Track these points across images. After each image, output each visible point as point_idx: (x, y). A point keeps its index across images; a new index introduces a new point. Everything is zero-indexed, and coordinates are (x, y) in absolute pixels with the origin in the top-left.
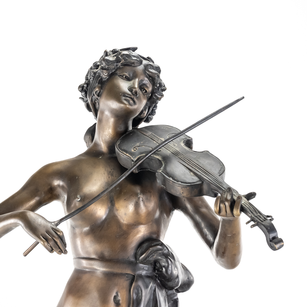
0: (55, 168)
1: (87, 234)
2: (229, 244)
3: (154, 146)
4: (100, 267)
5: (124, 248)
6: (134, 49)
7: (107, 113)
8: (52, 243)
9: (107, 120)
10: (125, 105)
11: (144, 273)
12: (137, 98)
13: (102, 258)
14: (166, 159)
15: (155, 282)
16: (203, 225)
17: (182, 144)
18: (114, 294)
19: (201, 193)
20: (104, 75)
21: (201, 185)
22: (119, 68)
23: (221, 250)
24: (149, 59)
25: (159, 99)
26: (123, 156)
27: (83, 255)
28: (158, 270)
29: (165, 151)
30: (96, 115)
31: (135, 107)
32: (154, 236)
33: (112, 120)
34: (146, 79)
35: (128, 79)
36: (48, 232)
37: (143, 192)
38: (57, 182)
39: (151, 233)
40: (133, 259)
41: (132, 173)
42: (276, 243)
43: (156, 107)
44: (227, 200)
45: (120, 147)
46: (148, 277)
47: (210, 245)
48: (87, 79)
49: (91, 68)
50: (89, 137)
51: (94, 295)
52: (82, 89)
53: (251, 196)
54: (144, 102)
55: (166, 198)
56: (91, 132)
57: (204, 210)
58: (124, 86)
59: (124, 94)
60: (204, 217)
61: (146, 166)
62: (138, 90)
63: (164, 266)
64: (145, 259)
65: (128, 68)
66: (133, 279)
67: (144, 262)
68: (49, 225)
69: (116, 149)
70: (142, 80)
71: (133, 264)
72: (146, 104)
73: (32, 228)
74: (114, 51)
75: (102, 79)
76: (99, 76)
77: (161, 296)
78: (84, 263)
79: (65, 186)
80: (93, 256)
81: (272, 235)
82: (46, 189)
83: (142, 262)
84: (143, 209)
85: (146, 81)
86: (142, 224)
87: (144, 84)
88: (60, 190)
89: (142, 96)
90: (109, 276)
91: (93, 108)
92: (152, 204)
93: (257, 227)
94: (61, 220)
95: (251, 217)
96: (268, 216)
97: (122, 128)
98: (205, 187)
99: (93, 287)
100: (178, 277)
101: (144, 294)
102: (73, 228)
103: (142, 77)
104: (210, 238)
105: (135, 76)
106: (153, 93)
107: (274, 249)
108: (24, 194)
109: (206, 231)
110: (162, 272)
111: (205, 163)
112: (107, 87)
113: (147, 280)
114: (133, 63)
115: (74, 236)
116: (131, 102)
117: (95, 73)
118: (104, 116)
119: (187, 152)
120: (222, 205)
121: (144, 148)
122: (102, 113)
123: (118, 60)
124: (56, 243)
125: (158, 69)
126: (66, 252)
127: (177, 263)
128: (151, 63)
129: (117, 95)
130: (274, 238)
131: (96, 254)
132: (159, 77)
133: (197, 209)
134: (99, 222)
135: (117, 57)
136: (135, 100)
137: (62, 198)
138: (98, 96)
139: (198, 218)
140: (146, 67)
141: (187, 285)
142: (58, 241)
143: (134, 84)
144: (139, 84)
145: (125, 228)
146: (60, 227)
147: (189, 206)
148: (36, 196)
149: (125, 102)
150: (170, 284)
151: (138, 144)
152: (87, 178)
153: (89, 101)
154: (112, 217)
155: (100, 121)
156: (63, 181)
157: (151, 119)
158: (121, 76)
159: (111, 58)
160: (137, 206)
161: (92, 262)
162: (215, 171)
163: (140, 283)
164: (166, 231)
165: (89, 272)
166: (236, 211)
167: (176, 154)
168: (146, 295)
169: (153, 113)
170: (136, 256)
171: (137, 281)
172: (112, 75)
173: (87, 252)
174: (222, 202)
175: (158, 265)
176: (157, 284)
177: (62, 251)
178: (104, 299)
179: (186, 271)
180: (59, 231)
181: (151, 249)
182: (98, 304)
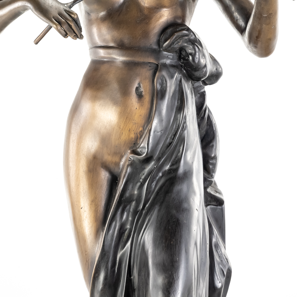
1: (104, 19)
2: (264, 26)
4: (119, 56)
5: (146, 34)
8: (65, 27)
11: (168, 62)
13: (121, 46)
15: (181, 72)
16: (233, 9)
18: (136, 85)
23: (255, 34)
27: (100, 43)
28: (184, 59)
32: (179, 21)
36: (60, 14)
39: (176, 17)
40: (155, 47)
46: (173, 66)
47: (241, 30)
51: (115, 86)
63: (191, 54)
64: (170, 46)
66: (156, 69)
68: (62, 7)
71: (156, 53)
77: (187, 88)
78: (102, 53)
80: (112, 44)
83: (166, 50)
86: (165, 7)
90: (130, 66)
94: (75, 2)
99: (112, 77)
100: (205, 66)
101: (168, 85)
102: (88, 14)
104: (242, 22)
109: (236, 15)
110: (188, 60)
113: (172, 70)
115: (90, 22)
124: (70, 26)
126: (81, 37)
127: (205, 51)
131: (115, 41)
134: (117, 5)
141: (215, 77)
145: (146, 12)
146: (74, 9)
150: (197, 74)
154: (132, 0)
161: (110, 51)
163: (164, 73)
164: (191, 17)
165: (108, 62)
170: (159, 43)
171: (160, 71)
173: (104, 40)
175: (184, 53)
176: (184, 75)
177: (78, 35)
178: (125, 91)
179: (214, 61)
180: (72, 13)
181: (176, 34)
182: (118, 95)
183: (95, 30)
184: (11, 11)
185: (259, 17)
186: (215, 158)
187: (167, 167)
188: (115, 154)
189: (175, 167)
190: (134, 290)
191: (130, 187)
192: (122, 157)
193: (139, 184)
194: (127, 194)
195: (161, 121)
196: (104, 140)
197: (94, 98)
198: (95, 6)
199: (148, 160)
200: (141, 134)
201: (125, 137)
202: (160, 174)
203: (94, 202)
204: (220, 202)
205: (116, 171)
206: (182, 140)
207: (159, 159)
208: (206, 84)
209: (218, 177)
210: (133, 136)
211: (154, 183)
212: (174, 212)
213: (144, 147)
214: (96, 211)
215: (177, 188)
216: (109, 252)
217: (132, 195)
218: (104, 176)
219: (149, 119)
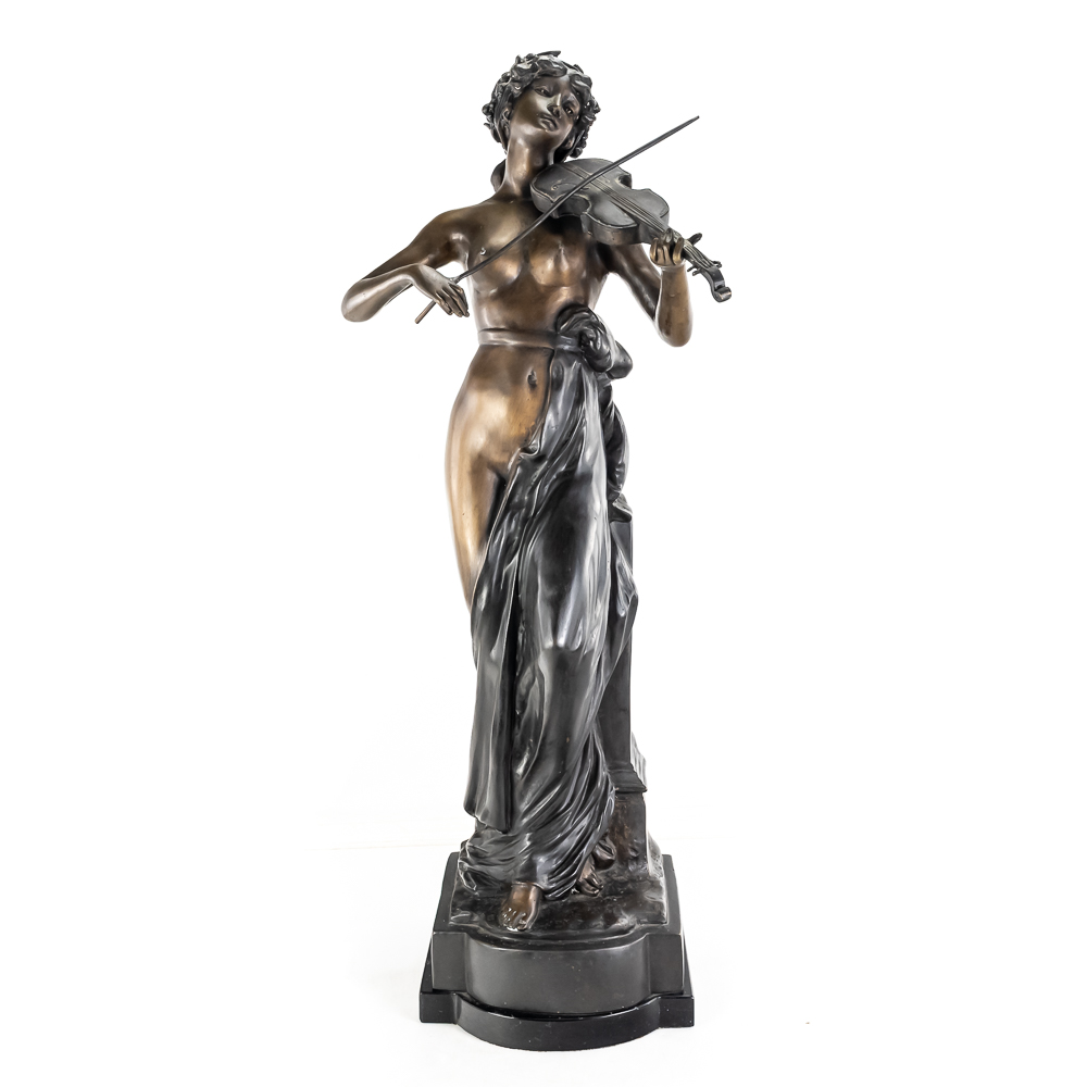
0: (453, 216)
1: (494, 298)
2: (673, 308)
3: (578, 183)
4: (511, 339)
5: (541, 315)
6: (557, 54)
7: (521, 142)
8: (450, 303)
9: (521, 151)
10: (544, 129)
11: (567, 347)
12: (560, 120)
13: (513, 329)
14: (595, 199)
15: (581, 360)
16: (643, 289)
17: (617, 181)
18: (529, 373)
19: (637, 240)
20: (517, 89)
21: (636, 228)
22: (536, 80)
23: (665, 318)
24: (576, 67)
25: (591, 123)
26: (539, 197)
27: (489, 326)
28: (585, 345)
29: (593, 188)
30: (506, 146)
31: (557, 132)
32: (582, 302)
33: (527, 151)
34: (572, 95)
35: (548, 95)
36: (445, 289)
37: (566, 243)
38: (457, 236)
39: (576, 298)
40: (552, 330)
41: (550, 217)
42: (722, 293)
43: (586, 135)
44: (665, 243)
45: (536, 186)
46: (571, 353)
47: (651, 314)
48: (493, 96)
49: (499, 82)
50: (496, 177)
51: (504, 373)
52: (487, 110)
53: (696, 238)
54: (569, 127)
55: (597, 256)
56: (500, 171)
57: (645, 270)
58: (542, 103)
59: (542, 115)
60: (645, 279)
61: (569, 209)
62: (559, 108)
63: (592, 339)
64: (568, 328)
65: (547, 79)
66: (552, 355)
67: (567, 333)
68: (447, 281)
69: (532, 190)
70: (566, 97)
71: (553, 337)
72: (572, 131)
73: (426, 285)
74: (530, 57)
75: (513, 95)
76: (510, 91)
77: (588, 379)
78: (492, 336)
79: (467, 240)
80: (502, 327)
81: (718, 284)
82: (442, 244)
83: (564, 333)
84: (565, 266)
85: (572, 97)
86: (564, 285)
87: (569, 102)
88: (459, 246)
89: (566, 118)
90: (522, 351)
91: (502, 136)
92: (578, 261)
93: (700, 275)
94: (461, 277)
95: (693, 263)
96: (715, 262)
97: (539, 163)
98: (641, 231)
99: (502, 365)
100: (609, 353)
101: (566, 373)
102: (477, 292)
103: (566, 92)
104: (652, 305)
105: (557, 90)
106: (581, 114)
107: (718, 300)
108: (415, 251)
109: (647, 296)
110: (589, 346)
111: (644, 204)
112: (520, 105)
113: (570, 357)
114: (555, 72)
115: (479, 301)
116: (551, 125)
117: (504, 88)
118: (517, 146)
119: (622, 190)
120: (659, 250)
121: (568, 186)
122: (514, 142)
123: (534, 69)
124: (455, 302)
125: (588, 81)
126: (467, 315)
127: (609, 338)
128: (579, 73)
129: (532, 116)
130: (720, 287)
131: (506, 323)
132: (589, 91)
133: (636, 268)
134: (509, 282)
135: (534, 65)
136: (557, 122)
137: (462, 257)
138: (509, 118)
139: (637, 281)
140: (572, 77)
141: (623, 369)
142: (458, 301)
143: (555, 101)
144: (562, 102)
145: (542, 290)
146: (460, 284)
147: (625, 265)
148: (429, 253)
149: (543, 125)
150: (599, 363)
151: (559, 181)
152: (495, 227)
153: (497, 127)
154: (526, 277)
155: (511, 154)
156: (463, 233)
157: (580, 153)
158: (539, 91)
159: (525, 66)
160: (557, 262)
161: (500, 334)
162: (656, 213)
163: (561, 360)
164: (597, 299)
165: (497, 346)
166: (676, 257)
167: (608, 192)
168: (569, 376)
169: (582, 144)
170: (556, 326)
171: (557, 357)
172: (526, 90)
173: (495, 322)
174: (659, 246)
175: (584, 338)
176: (584, 363)
177: (463, 312)
178: (516, 379)
179: (622, 351)
180: (458, 288)
181: (575, 316)
182: (509, 384)
183: (485, 311)
184: (391, 285)
185: (667, 298)
186: (623, 465)
187: (563, 469)
188: (504, 451)
189: (571, 469)
190: (521, 611)
191: (520, 490)
192: (511, 456)
193: (529, 488)
194: (516, 500)
195: (556, 414)
196: (493, 436)
197: (482, 388)
198: (485, 283)
199: (540, 459)
200: (534, 428)
201: (514, 432)
202: (554, 477)
203: (478, 508)
204: (626, 518)
205: (504, 473)
206: (580, 438)
207: (553, 459)
208: (613, 378)
209: (626, 490)
210: (524, 431)
211: (547, 487)
212: (568, 518)
213: (537, 444)
214: (480, 518)
215: (572, 492)
216: (494, 565)
217: (521, 501)
218: (491, 478)
219: (542, 413)
